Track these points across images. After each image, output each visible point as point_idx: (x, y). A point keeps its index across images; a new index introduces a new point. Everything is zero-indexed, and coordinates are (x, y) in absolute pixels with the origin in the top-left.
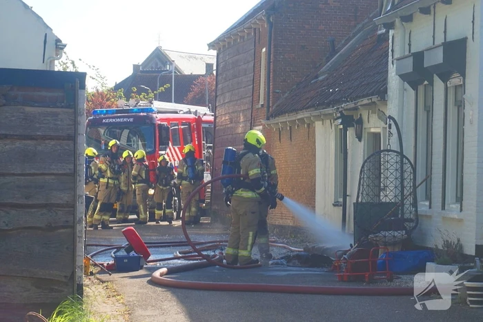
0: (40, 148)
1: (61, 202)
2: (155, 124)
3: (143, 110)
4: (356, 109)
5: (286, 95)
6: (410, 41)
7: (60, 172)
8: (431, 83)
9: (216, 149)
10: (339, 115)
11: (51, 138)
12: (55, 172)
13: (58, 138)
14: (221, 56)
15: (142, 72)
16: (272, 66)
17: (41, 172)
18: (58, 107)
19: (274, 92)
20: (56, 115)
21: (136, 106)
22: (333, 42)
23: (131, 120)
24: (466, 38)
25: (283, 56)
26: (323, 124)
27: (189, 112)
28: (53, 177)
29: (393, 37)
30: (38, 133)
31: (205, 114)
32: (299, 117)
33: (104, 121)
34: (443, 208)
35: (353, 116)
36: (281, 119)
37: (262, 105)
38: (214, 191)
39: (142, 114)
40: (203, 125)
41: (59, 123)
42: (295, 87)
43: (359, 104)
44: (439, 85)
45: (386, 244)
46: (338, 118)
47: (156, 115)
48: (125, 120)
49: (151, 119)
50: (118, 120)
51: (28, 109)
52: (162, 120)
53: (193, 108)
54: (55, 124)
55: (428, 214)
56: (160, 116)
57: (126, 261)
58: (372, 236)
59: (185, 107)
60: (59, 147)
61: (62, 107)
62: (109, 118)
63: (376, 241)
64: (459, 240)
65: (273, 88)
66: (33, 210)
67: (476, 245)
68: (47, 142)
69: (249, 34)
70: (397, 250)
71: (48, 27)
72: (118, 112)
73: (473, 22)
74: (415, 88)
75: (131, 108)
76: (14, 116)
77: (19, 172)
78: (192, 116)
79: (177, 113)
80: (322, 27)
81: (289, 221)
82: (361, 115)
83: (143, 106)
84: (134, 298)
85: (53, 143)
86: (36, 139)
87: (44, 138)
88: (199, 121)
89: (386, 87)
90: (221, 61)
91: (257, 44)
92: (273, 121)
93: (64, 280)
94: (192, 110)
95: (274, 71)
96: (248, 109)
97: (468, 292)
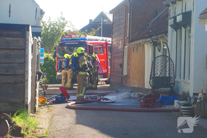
0: (12, 53)
1: (20, 73)
2: (87, 45)
3: (82, 39)
4: (157, 39)
5: (137, 33)
6: (175, 12)
7: (19, 62)
8: (181, 29)
9: (112, 56)
10: (152, 41)
11: (17, 49)
12: (18, 62)
13: (19, 49)
14: (114, 17)
15: (93, 22)
16: (131, 21)
17: (12, 62)
18: (19, 38)
19: (132, 32)
20: (18, 41)
21: (79, 37)
22: (156, 11)
23: (77, 43)
24: (191, 11)
25: (136, 17)
26: (147, 45)
27: (103, 40)
28: (17, 64)
29: (170, 10)
30: (11, 48)
31: (109, 41)
32: (139, 42)
33: (66, 43)
34: (184, 79)
35: (157, 42)
36: (133, 43)
37: (127, 37)
38: (111, 73)
39: (82, 41)
40: (109, 46)
41: (19, 44)
42: (140, 30)
43: (158, 37)
44: (183, 29)
45: (162, 93)
46: (152, 43)
47: (88, 41)
48: (75, 43)
49: (85, 43)
50: (72, 43)
51: (8, 38)
52: (91, 43)
53: (105, 38)
54: (18, 44)
55: (179, 81)
56: (89, 42)
57: (59, 99)
58: (156, 90)
59: (101, 38)
60: (19, 53)
61: (20, 38)
62: (68, 42)
63: (158, 92)
64: (188, 91)
65: (131, 30)
66: (9, 76)
67: (193, 93)
68: (14, 51)
69: (124, 8)
70: (167, 95)
71: (37, 5)
72: (72, 40)
73: (193, 5)
74: (176, 31)
75: (78, 38)
76: (2, 41)
77: (4, 62)
78: (104, 42)
79: (97, 40)
80: (152, 5)
81: (136, 85)
82: (160, 41)
83: (83, 37)
84: (56, 112)
85: (17, 51)
86: (11, 50)
87: (13, 49)
88: (106, 44)
89: (168, 30)
90: (114, 19)
91: (126, 12)
92: (131, 44)
93: (20, 103)
94: (104, 39)
95: (132, 23)
96: (123, 39)
97: (183, 110)
